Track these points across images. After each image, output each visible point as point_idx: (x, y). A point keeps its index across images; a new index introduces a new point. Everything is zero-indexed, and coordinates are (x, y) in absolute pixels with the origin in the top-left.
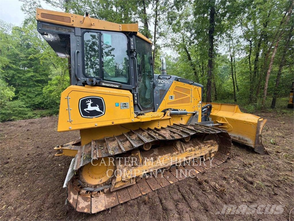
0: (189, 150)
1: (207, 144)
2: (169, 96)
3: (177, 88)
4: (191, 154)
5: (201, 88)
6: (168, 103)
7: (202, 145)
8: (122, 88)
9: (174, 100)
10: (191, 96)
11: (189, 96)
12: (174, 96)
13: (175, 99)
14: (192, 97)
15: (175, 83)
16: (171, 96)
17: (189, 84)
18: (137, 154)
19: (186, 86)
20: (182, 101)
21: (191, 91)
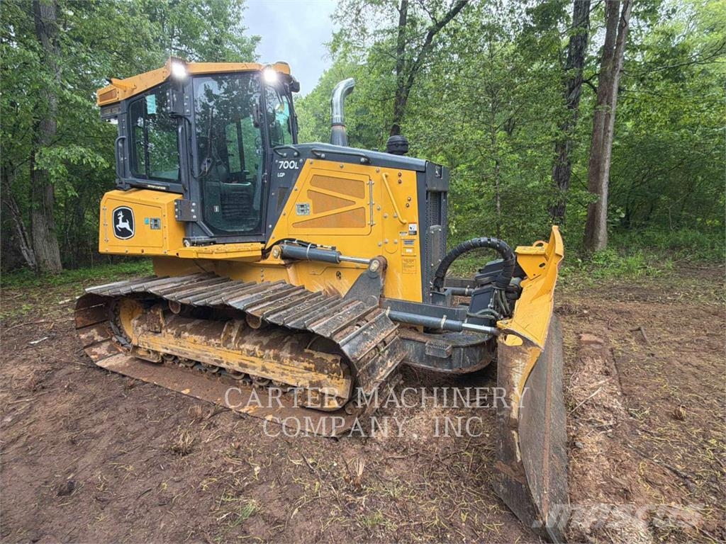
0: (248, 351)
1: (302, 359)
2: (297, 203)
3: (317, 180)
4: (252, 362)
5: (415, 172)
6: (295, 225)
7: (285, 354)
8: (170, 190)
9: (311, 215)
10: (371, 204)
11: (360, 203)
12: (309, 202)
13: (315, 212)
14: (375, 208)
15: (312, 166)
16: (301, 204)
17: (362, 163)
18: (158, 313)
19: (351, 171)
20: (340, 221)
21: (367, 188)
